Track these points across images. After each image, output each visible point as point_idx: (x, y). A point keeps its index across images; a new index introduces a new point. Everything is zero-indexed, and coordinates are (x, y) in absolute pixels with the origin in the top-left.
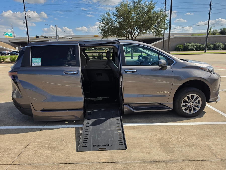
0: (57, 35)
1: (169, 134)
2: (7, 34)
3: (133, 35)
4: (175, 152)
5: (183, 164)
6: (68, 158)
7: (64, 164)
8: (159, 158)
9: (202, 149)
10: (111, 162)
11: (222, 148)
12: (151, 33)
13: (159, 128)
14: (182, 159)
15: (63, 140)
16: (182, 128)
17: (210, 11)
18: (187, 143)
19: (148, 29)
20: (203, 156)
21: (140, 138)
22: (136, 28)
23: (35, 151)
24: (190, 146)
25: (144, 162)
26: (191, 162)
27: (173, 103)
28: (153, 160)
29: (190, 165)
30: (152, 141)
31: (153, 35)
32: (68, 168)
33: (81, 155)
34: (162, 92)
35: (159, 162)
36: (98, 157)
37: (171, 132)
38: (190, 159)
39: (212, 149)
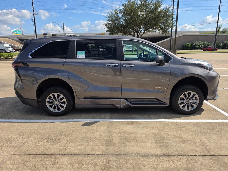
0: (64, 33)
1: (166, 130)
2: (16, 32)
3: (139, 33)
4: (169, 147)
5: (176, 158)
6: (66, 150)
7: (61, 155)
8: (152, 152)
9: (196, 145)
10: (106, 154)
11: (216, 145)
12: (158, 31)
13: (157, 124)
14: (175, 153)
15: (62, 133)
16: (179, 124)
17: (219, 9)
18: (182, 139)
19: (154, 27)
20: (196, 151)
21: (137, 133)
22: (142, 26)
23: (35, 142)
24: (184, 141)
25: (137, 155)
26: (183, 157)
27: (170, 99)
28: (147, 153)
29: (182, 160)
30: (147, 136)
31: (160, 34)
32: (65, 159)
33: (78, 147)
34: (159, 88)
35: (152, 155)
36: (94, 150)
37: (168, 128)
38: (183, 154)
39: (206, 145)
